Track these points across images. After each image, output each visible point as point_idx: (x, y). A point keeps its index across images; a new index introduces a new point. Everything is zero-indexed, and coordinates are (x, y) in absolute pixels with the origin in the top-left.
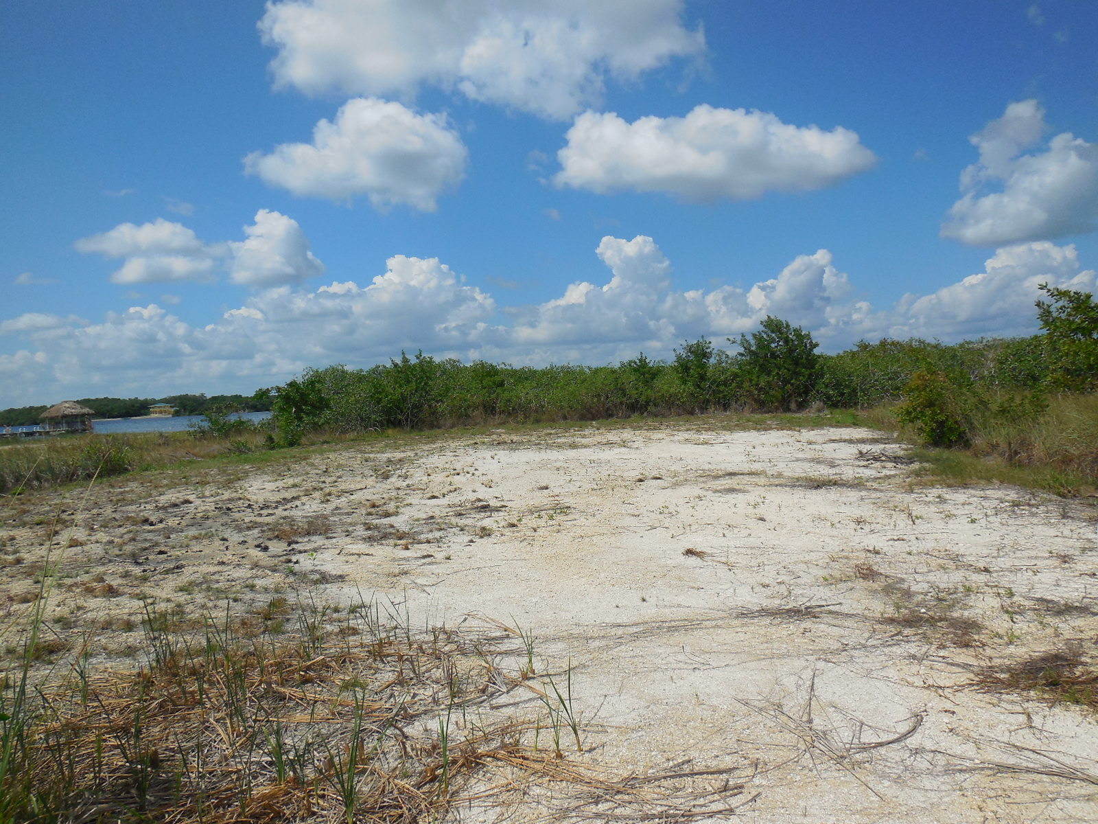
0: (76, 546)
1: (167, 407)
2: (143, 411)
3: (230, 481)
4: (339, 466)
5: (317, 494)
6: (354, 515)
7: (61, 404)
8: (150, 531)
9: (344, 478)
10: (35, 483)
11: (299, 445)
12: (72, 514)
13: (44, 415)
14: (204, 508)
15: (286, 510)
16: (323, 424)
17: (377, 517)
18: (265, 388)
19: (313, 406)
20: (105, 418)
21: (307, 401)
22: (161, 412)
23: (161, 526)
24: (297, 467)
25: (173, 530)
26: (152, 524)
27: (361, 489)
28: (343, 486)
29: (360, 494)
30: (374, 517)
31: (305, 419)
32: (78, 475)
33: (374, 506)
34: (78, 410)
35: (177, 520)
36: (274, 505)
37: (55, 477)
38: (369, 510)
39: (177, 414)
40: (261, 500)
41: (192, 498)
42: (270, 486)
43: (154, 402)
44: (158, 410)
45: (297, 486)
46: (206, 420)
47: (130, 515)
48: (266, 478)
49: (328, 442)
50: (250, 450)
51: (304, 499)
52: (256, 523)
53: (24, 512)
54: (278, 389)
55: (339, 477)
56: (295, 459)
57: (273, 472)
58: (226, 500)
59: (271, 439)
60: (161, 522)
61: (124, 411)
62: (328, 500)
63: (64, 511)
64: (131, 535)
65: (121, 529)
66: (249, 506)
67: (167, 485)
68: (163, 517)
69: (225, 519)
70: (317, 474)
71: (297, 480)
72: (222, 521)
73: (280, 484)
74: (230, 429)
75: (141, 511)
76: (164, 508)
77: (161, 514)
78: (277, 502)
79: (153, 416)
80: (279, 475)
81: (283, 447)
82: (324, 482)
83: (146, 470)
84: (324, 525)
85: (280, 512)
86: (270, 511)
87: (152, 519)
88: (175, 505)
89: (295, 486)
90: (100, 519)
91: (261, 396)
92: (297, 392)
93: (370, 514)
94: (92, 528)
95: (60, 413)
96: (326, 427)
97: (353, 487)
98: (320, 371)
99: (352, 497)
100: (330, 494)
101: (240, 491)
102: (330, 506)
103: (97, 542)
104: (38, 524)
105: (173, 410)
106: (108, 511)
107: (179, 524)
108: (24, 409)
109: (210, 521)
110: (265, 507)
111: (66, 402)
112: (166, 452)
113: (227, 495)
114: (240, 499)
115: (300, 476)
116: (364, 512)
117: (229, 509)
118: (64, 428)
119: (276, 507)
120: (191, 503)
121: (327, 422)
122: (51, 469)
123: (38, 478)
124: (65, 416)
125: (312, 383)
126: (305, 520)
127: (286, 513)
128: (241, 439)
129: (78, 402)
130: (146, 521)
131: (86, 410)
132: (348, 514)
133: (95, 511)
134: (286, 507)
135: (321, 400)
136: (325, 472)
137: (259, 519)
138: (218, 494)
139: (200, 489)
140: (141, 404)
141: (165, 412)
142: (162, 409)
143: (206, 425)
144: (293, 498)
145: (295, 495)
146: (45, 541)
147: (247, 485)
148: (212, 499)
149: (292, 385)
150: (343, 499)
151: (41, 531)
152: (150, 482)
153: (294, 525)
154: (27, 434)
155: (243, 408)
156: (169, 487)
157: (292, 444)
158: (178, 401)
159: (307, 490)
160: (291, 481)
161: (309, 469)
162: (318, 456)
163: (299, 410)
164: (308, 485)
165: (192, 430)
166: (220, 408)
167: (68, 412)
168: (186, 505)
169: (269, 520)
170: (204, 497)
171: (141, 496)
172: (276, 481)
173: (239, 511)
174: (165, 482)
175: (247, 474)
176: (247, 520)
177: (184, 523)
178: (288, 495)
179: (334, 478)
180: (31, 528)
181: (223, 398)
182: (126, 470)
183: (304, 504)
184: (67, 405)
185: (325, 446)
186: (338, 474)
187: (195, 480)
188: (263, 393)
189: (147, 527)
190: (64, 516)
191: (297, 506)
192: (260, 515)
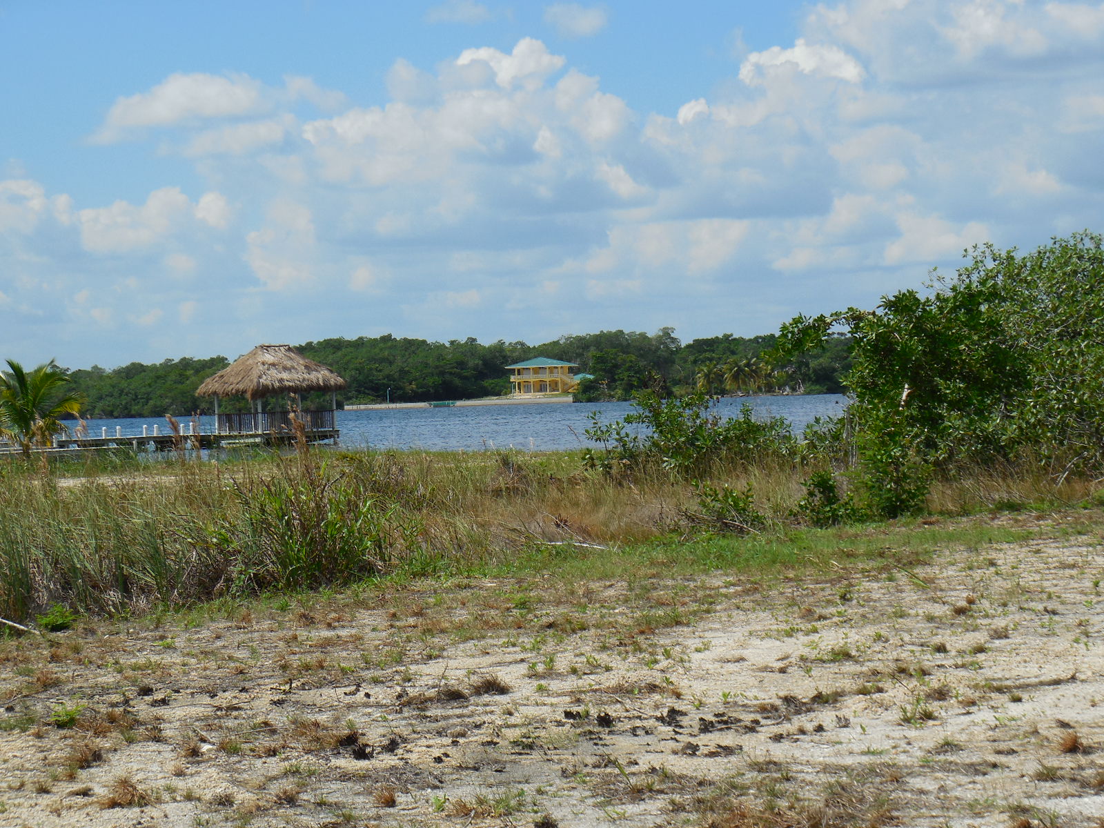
0: (130, 804)
1: (558, 370)
2: (487, 383)
3: (648, 627)
4: (1019, 594)
5: (898, 693)
6: (995, 775)
7: (253, 354)
8: (345, 777)
9: (1016, 639)
10: (113, 596)
11: (918, 511)
12: (164, 702)
13: (210, 385)
14: (531, 711)
15: (778, 738)
16: (1013, 442)
17: (1072, 788)
18: (811, 315)
19: (972, 379)
20: (384, 400)
21: (949, 363)
22: (541, 387)
23: (388, 760)
24: (876, 589)
25: (410, 777)
26: (361, 754)
27: (1057, 682)
28: (998, 667)
29: (1049, 696)
30: (1059, 787)
31: (954, 421)
32: (229, 580)
33: (1073, 747)
34: (299, 374)
35: (439, 745)
36: (747, 718)
37: (167, 580)
38: (1053, 762)
39: (588, 393)
40: (714, 702)
41: (505, 676)
42: (766, 652)
43: (525, 353)
44: (532, 378)
45: (847, 656)
46: (640, 419)
47: (311, 717)
48: (764, 621)
49: (1013, 507)
50: (757, 521)
51: (853, 706)
52: (666, 776)
53: (49, 684)
54: (856, 318)
55: (1001, 634)
56: (879, 563)
57: (793, 603)
58: (607, 691)
59: (826, 488)
60: (391, 747)
61: (438, 380)
62: (928, 716)
63: (146, 691)
64: (288, 785)
65: (272, 761)
66: (673, 717)
67: (460, 627)
68: (405, 732)
69: (586, 753)
70: (930, 619)
71: (854, 637)
72: (568, 759)
73: (797, 646)
74: (715, 449)
75: (350, 707)
76: (422, 703)
77: (400, 725)
78: (764, 709)
79: (519, 397)
80: (808, 614)
81: (862, 519)
82: (941, 649)
83: (424, 574)
84: (879, 803)
85: (757, 746)
86: (728, 739)
87: (374, 736)
88: (454, 696)
89: (842, 655)
90: (230, 723)
91: (798, 343)
92: (918, 329)
93: (1048, 775)
94: (195, 752)
95: (249, 384)
96: (1025, 450)
97: (1030, 672)
98: (1018, 256)
99: (1015, 710)
100: (941, 694)
101: (664, 663)
102: (930, 736)
103: (189, 798)
104: (60, 725)
105: (577, 379)
106: (261, 704)
107: (438, 760)
108: (168, 366)
109: (536, 755)
110: (725, 722)
111: (266, 348)
112: (502, 516)
113: (624, 669)
114: (653, 688)
115: (875, 622)
116: (1032, 767)
117: (605, 721)
118: (260, 428)
119: (752, 728)
120: (503, 690)
121: (1029, 436)
122: (156, 558)
123: (124, 584)
124: (263, 393)
125: (967, 301)
126: (824, 778)
127: (780, 752)
128: (738, 486)
129: (301, 350)
130: (353, 744)
131: (321, 375)
132: (975, 769)
133: (225, 698)
134: (786, 728)
135: (997, 358)
136: (960, 611)
137: (681, 765)
138: (594, 668)
139: (550, 647)
140: (486, 363)
141: (554, 386)
142: (547, 378)
143: (643, 434)
144: (820, 699)
145: (825, 691)
146: (56, 779)
147: (693, 643)
148: (571, 683)
149: (903, 304)
150: (984, 715)
151: (60, 747)
152: (419, 614)
153: (781, 795)
154: (163, 443)
155: (791, 377)
156: (464, 633)
157: (893, 510)
158: (593, 352)
159: (875, 673)
160: (830, 638)
161: (910, 596)
162: (962, 555)
163: (926, 394)
164: (883, 659)
165: (598, 447)
166: (720, 376)
167: (272, 378)
168: (486, 698)
169: (716, 769)
170: (550, 673)
171: (374, 657)
172: (790, 633)
173: (634, 731)
174: (461, 615)
175: (708, 603)
176: (645, 761)
177: (456, 757)
178: (804, 688)
179: (980, 637)
180: (39, 736)
181: (725, 346)
182: (368, 570)
183: (844, 723)
184: (269, 358)
185: (1004, 519)
186: (1000, 623)
187: (551, 613)
188: (805, 331)
189: (347, 763)
190: (142, 708)
191: (820, 729)
192: (692, 750)
